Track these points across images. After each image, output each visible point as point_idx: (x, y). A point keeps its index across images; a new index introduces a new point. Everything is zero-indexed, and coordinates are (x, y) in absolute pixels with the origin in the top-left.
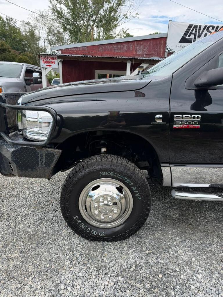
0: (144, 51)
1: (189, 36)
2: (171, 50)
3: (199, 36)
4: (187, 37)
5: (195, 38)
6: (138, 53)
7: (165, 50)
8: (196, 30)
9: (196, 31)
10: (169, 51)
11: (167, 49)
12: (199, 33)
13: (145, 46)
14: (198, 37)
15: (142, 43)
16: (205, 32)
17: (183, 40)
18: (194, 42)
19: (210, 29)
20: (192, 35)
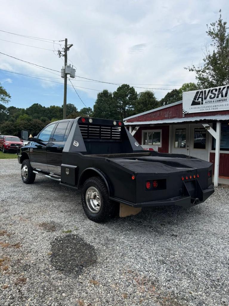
0: (169, 115)
1: (198, 100)
2: (186, 112)
3: (205, 98)
4: (196, 101)
5: (202, 100)
7: (182, 113)
8: (202, 94)
10: (185, 113)
11: (184, 111)
12: (205, 96)
13: (170, 111)
14: (204, 99)
16: (210, 94)
17: (194, 103)
18: (202, 104)
19: (214, 91)
20: (200, 99)
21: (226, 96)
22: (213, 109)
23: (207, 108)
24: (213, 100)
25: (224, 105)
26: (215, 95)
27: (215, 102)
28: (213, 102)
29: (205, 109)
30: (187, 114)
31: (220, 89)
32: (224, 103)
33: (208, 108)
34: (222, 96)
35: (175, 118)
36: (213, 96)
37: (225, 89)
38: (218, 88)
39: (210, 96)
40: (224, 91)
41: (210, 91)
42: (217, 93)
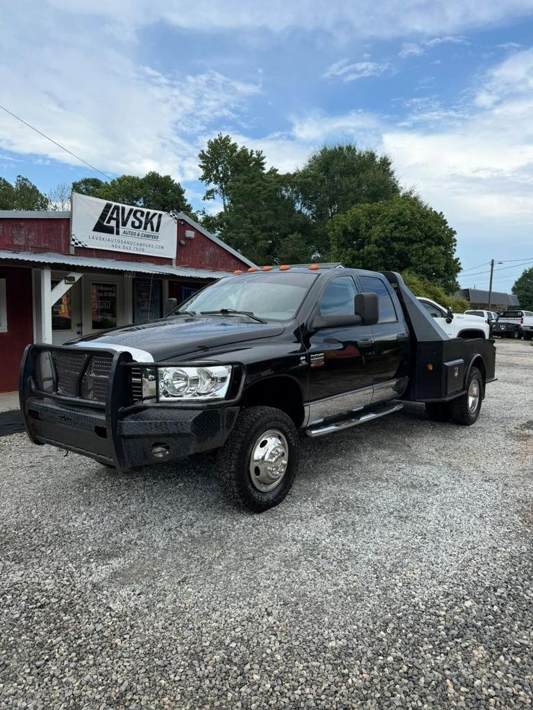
0: (27, 240)
1: (108, 222)
2: (80, 243)
3: (124, 224)
4: (105, 224)
5: (118, 226)
6: (16, 242)
7: (69, 242)
8: (118, 213)
9: (118, 215)
10: (76, 244)
11: (74, 240)
12: (123, 219)
13: (30, 231)
14: (123, 225)
15: (22, 224)
16: (132, 218)
17: (100, 227)
18: (118, 233)
19: (139, 215)
20: (112, 221)
21: (157, 230)
22: (137, 249)
23: (126, 245)
24: (137, 232)
25: (154, 246)
26: (141, 222)
27: (140, 236)
28: (138, 235)
29: (122, 246)
30: (83, 248)
31: (148, 213)
32: (154, 243)
33: (128, 246)
34: (152, 230)
35: (48, 253)
36: (137, 224)
37: (157, 217)
38: (145, 210)
39: (133, 223)
40: (155, 220)
41: (131, 210)
42: (143, 219)
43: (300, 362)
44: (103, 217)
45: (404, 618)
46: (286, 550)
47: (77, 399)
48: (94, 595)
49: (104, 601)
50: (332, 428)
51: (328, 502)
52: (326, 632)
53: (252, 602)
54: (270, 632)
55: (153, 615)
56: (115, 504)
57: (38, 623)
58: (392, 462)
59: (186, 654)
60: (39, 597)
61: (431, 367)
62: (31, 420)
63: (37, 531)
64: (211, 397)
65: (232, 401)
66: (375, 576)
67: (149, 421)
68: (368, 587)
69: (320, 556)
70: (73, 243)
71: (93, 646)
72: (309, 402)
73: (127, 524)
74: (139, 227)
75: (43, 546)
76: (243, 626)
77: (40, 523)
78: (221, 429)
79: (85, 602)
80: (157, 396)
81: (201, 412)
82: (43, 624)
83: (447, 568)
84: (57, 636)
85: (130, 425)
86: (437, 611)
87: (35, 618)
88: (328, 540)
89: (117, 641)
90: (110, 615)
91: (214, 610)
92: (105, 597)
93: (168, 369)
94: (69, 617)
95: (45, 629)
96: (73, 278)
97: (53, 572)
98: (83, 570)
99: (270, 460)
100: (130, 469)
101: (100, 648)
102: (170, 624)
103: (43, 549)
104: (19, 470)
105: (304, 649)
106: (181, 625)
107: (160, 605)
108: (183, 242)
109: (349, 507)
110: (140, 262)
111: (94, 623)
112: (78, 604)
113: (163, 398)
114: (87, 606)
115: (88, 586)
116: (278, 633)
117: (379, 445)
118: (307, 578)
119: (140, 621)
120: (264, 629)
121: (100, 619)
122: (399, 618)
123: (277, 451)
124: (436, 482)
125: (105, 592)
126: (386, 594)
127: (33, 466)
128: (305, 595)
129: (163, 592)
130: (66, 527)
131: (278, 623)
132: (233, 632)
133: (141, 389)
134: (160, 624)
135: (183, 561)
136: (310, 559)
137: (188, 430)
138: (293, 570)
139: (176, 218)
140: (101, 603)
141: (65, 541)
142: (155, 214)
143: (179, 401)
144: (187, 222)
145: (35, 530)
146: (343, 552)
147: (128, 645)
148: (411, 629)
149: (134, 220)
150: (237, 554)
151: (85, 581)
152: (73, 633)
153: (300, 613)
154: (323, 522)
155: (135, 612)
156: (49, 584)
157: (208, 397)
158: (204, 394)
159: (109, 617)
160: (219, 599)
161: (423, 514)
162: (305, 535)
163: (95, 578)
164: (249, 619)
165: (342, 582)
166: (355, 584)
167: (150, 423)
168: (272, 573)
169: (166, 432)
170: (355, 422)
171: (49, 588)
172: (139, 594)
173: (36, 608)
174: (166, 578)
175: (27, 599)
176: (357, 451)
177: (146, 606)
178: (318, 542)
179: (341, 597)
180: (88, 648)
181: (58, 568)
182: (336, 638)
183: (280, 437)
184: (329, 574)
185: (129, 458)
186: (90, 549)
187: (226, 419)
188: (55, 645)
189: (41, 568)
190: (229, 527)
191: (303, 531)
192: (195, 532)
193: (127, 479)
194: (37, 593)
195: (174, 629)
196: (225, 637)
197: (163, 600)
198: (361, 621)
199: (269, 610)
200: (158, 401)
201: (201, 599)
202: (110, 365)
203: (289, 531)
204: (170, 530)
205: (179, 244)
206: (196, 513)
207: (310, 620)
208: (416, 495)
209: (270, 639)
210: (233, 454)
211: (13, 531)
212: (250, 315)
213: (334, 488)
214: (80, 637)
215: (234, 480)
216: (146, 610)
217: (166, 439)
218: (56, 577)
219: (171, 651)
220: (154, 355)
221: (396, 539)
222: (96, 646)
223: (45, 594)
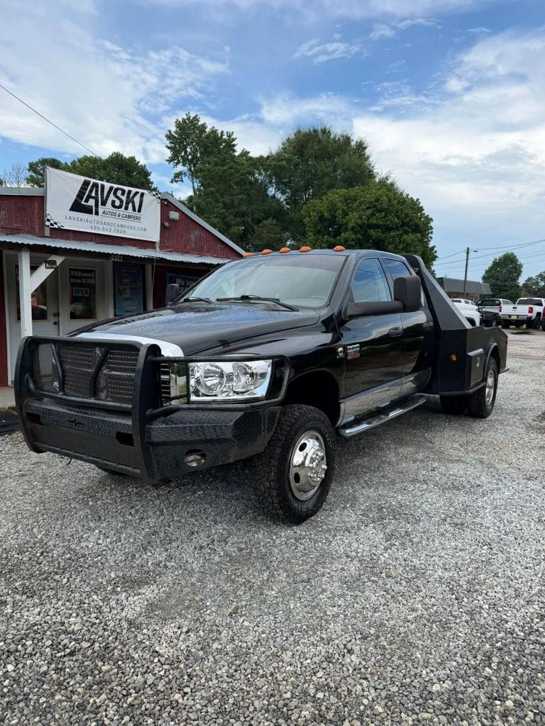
1: (87, 201)
2: (56, 223)
3: (104, 203)
4: (83, 203)
5: (97, 206)
7: (43, 222)
8: (97, 191)
9: (97, 194)
10: (52, 225)
11: (48, 220)
14: (102, 205)
16: (112, 197)
17: (77, 207)
18: (97, 213)
19: (119, 193)
20: (90, 200)
21: (139, 211)
22: (118, 231)
23: (106, 227)
24: (118, 212)
25: (136, 227)
26: (121, 201)
27: (121, 217)
29: (101, 227)
30: (60, 229)
31: (130, 192)
32: (136, 224)
33: (109, 227)
34: (134, 210)
35: (21, 235)
36: (117, 203)
37: (139, 195)
38: (127, 189)
39: (113, 202)
40: (137, 200)
41: (111, 188)
42: (124, 198)
43: (337, 353)
44: (80, 195)
45: (505, 649)
46: (343, 569)
47: (92, 401)
48: (133, 635)
49: (147, 643)
50: (364, 426)
51: (370, 510)
52: (424, 672)
53: (324, 636)
54: (359, 675)
55: (212, 659)
56: (130, 517)
57: (72, 676)
58: (422, 461)
59: (267, 711)
60: (66, 641)
61: (454, 358)
62: (29, 424)
63: (45, 554)
64: (248, 397)
65: (276, 400)
66: (454, 597)
67: (182, 425)
68: (451, 611)
69: (383, 575)
70: (48, 223)
71: (148, 706)
72: (343, 398)
73: (149, 543)
74: (120, 207)
75: (56, 573)
76: (324, 668)
77: (46, 544)
78: (262, 433)
79: (124, 646)
80: (188, 396)
81: (242, 413)
82: (78, 678)
83: (529, 584)
84: (99, 695)
85: (159, 429)
86: (539, 638)
87: (67, 670)
88: (386, 555)
89: (177, 696)
90: (159, 661)
91: (284, 649)
92: (146, 637)
93: (199, 364)
94: (109, 667)
95: (83, 685)
96: (54, 262)
97: (76, 607)
98: (113, 603)
99: (311, 465)
100: (159, 480)
101: (158, 708)
102: (236, 671)
103: (57, 577)
104: (9, 480)
105: (406, 696)
106: (249, 671)
107: (216, 645)
108: (167, 224)
109: (396, 514)
110: (121, 245)
111: (143, 674)
112: (115, 648)
113: (193, 398)
114: (128, 651)
115: (124, 623)
116: (369, 676)
117: (401, 442)
118: (378, 603)
119: (198, 668)
120: (351, 672)
121: (148, 667)
122: (500, 649)
123: (317, 455)
124: (478, 483)
125: (145, 631)
126: (474, 619)
127: (23, 475)
128: (382, 625)
129: (214, 628)
130: (78, 548)
131: (364, 663)
132: (314, 678)
133: (169, 388)
134: (224, 671)
135: (227, 587)
136: (373, 578)
137: (229, 435)
138: (360, 594)
139: (159, 198)
140: (143, 645)
141: (81, 566)
142: (137, 193)
143: (214, 401)
144: (170, 202)
145: (42, 554)
146: (408, 569)
147: (192, 703)
148: (518, 663)
149: (115, 199)
150: (288, 576)
151: (118, 617)
152: (119, 688)
153: (384, 648)
154: (373, 535)
155: (188, 656)
156: (75, 623)
157: (246, 396)
158: (242, 393)
159: (159, 664)
160: (285, 634)
161: (478, 520)
162: (359, 550)
163: (129, 613)
164: (329, 659)
165: (420, 606)
166: (435, 608)
167: (184, 428)
168: (336, 598)
169: (203, 437)
170: (385, 419)
171: (76, 628)
172: (187, 632)
173: (65, 656)
174: (213, 609)
175: (51, 645)
176: (382, 449)
177: (200, 647)
178: (375, 558)
179: (425, 625)
180: (143, 708)
181: (82, 602)
182: (439, 680)
183: (317, 439)
184: (401, 596)
185: (158, 468)
186: (113, 575)
187: (267, 421)
188: (100, 706)
189: (60, 603)
190: (269, 542)
191: (355, 545)
192: (231, 549)
193: (136, 488)
194: (63, 636)
195: (243, 676)
196: (306, 685)
197: (217, 639)
198: (458, 655)
199: (349, 646)
200: (189, 402)
201: (264, 636)
202: (136, 360)
203: (339, 544)
204: (201, 548)
205: (162, 226)
206: (226, 527)
207: (400, 658)
208: (462, 497)
209: (361, 684)
210: (272, 460)
211: (16, 556)
212: (277, 301)
213: (371, 492)
214: (129, 694)
215: (274, 489)
216: (201, 653)
217: (202, 445)
218: (81, 614)
219: (248, 708)
220: (183, 348)
221: (461, 550)
222: (153, 705)
223: (73, 637)
